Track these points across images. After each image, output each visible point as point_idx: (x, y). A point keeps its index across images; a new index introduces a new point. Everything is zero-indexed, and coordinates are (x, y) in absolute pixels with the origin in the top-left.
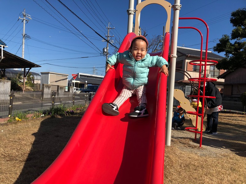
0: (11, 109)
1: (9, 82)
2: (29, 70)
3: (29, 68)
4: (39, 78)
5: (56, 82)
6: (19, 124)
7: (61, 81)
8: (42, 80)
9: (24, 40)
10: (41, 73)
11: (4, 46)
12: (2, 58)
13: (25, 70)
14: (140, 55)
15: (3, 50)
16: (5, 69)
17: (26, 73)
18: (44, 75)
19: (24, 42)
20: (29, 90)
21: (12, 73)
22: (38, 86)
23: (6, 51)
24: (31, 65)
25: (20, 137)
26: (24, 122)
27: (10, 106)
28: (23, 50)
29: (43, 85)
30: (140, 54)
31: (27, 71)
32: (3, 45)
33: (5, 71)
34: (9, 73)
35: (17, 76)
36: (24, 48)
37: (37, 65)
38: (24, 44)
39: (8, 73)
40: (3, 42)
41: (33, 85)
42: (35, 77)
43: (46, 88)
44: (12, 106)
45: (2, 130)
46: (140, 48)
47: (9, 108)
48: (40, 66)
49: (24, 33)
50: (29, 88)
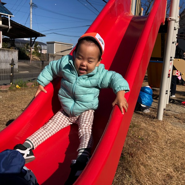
0: (12, 77)
1: (16, 52)
2: (35, 39)
3: (34, 38)
4: (46, 47)
5: (61, 52)
6: (17, 91)
7: (66, 51)
8: (48, 50)
9: (31, 9)
10: (47, 42)
11: (11, 16)
12: (10, 28)
13: (31, 39)
14: (85, 68)
15: (10, 20)
16: (14, 39)
17: (32, 43)
18: (50, 45)
19: (31, 12)
20: (36, 60)
21: (22, 43)
22: (45, 55)
23: (12, 21)
24: (37, 35)
25: (14, 103)
26: (22, 90)
27: (11, 74)
28: (31, 20)
29: (48, 55)
30: (85, 66)
31: (33, 40)
32: (9, 14)
33: (14, 40)
34: (19, 43)
35: (25, 45)
36: (31, 17)
37: (41, 34)
38: (31, 13)
39: (17, 43)
40: (10, 12)
41: (40, 55)
42: (43, 47)
43: (52, 58)
44: (13, 74)
45: (1, 96)
46: (87, 57)
47: (11, 76)
48: (45, 36)
49: (31, 2)
50: (36, 57)
